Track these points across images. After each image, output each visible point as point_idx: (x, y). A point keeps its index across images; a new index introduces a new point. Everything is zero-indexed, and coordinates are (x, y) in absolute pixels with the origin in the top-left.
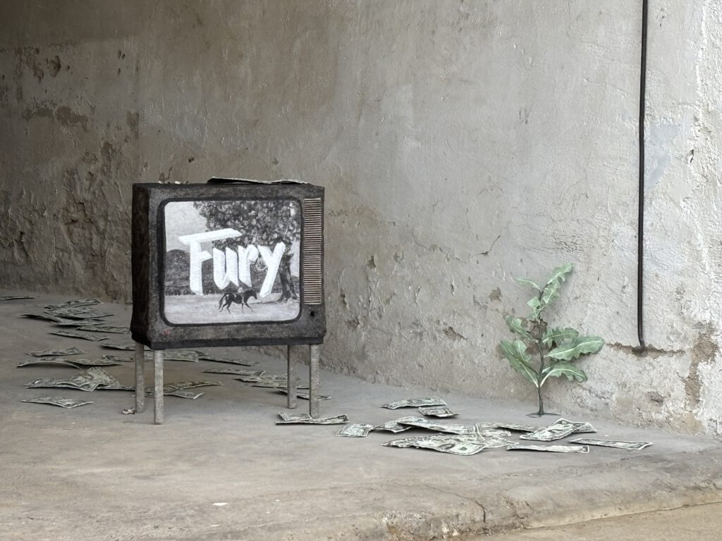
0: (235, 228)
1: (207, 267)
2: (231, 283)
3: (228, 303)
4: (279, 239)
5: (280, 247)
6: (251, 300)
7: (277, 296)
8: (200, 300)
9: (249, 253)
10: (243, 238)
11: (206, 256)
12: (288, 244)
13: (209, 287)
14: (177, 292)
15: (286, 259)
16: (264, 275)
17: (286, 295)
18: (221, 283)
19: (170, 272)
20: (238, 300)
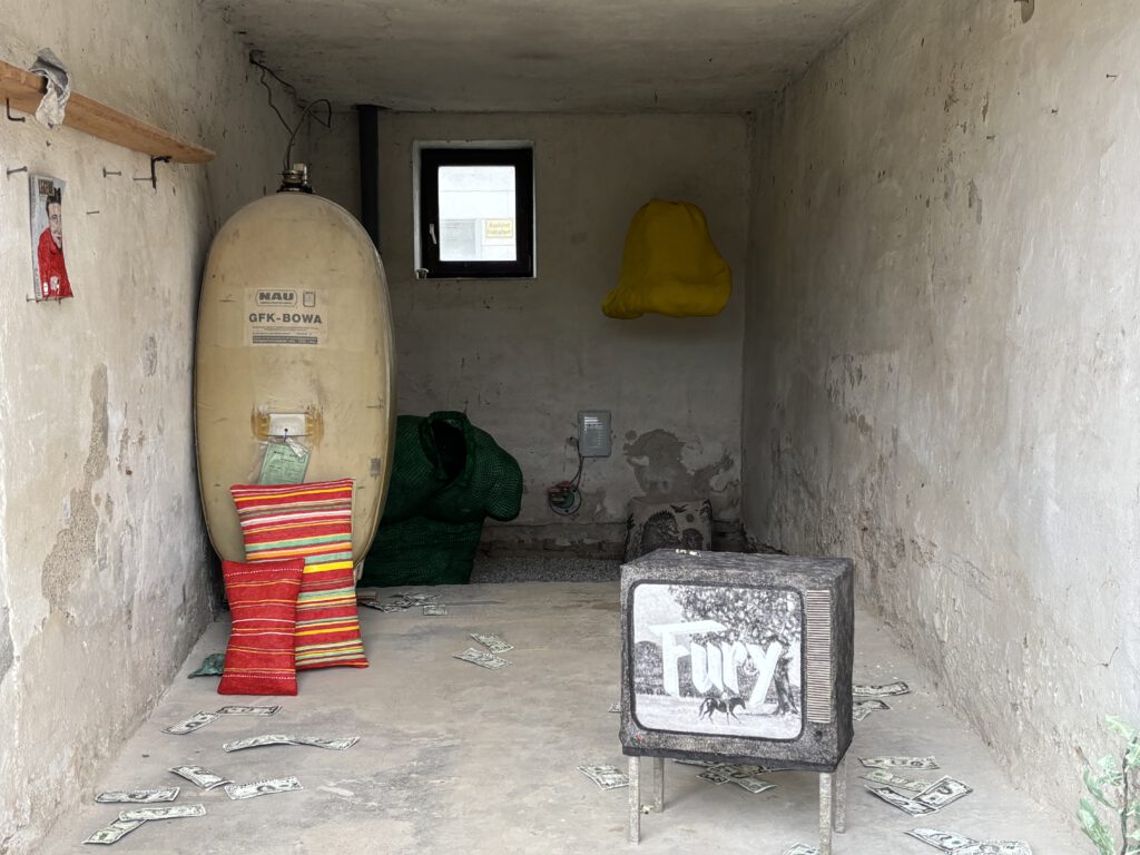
0: (718, 619)
1: (684, 665)
2: (714, 687)
3: (711, 709)
4: (774, 638)
5: (776, 648)
6: (738, 709)
7: (773, 707)
8: (676, 703)
9: (736, 652)
10: (728, 632)
11: (683, 652)
12: (786, 645)
13: (687, 690)
14: (649, 691)
15: (783, 663)
16: (754, 680)
17: (784, 707)
18: (702, 686)
19: (640, 666)
20: (722, 707)
